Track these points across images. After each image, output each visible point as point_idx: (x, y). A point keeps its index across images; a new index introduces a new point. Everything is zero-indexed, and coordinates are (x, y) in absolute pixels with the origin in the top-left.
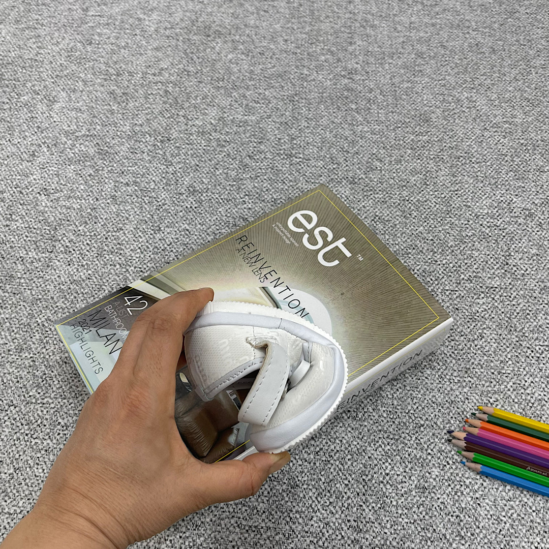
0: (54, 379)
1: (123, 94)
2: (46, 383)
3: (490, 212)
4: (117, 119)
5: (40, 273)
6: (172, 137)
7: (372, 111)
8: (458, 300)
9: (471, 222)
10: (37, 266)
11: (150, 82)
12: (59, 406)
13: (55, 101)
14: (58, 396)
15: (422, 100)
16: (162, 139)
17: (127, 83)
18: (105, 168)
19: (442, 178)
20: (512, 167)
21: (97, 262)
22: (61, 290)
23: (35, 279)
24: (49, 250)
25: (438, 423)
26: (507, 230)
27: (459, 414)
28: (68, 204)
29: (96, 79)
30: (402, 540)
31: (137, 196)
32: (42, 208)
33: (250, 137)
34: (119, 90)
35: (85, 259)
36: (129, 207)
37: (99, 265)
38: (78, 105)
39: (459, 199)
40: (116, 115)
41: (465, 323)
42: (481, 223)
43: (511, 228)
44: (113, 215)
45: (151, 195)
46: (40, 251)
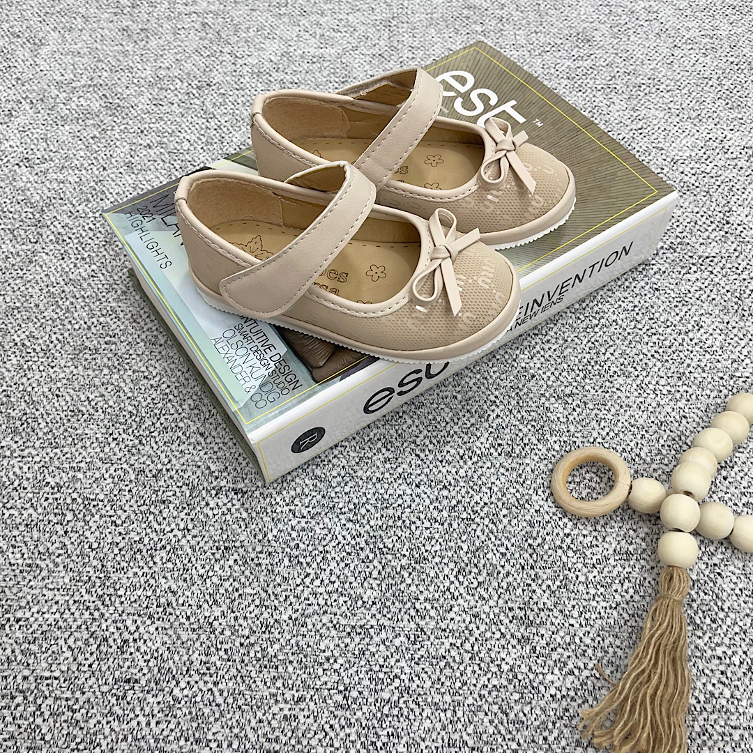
0: (40, 421)
1: (142, 30)
2: (28, 427)
3: (693, 154)
4: (133, 61)
5: (19, 271)
6: (214, 82)
7: (506, 32)
8: (657, 276)
9: (666, 169)
10: (14, 262)
11: (180, 14)
12: (47, 459)
13: (42, 44)
14: (46, 444)
15: (579, 14)
16: (199, 84)
17: (146, 16)
18: (116, 127)
19: (618, 113)
20: (721, 93)
21: (105, 253)
22: (51, 295)
23: (11, 281)
24: (32, 240)
25: (643, 455)
26: (723, 177)
27: (674, 440)
28: (62, 177)
29: (102, 14)
30: (599, 636)
31: (164, 161)
32: (22, 184)
33: (328, 75)
34: (135, 26)
35: (87, 249)
36: (152, 176)
37: (107, 256)
38: (75, 46)
39: (645, 139)
40: (131, 57)
41: (671, 308)
42: (681, 170)
43: (728, 174)
44: (127, 189)
45: (184, 159)
46: (18, 242)
